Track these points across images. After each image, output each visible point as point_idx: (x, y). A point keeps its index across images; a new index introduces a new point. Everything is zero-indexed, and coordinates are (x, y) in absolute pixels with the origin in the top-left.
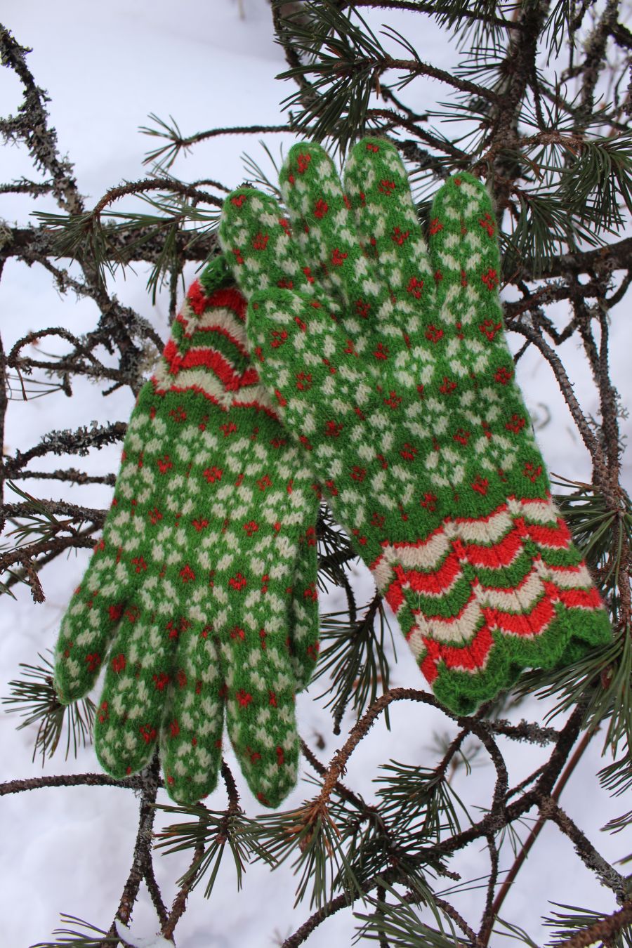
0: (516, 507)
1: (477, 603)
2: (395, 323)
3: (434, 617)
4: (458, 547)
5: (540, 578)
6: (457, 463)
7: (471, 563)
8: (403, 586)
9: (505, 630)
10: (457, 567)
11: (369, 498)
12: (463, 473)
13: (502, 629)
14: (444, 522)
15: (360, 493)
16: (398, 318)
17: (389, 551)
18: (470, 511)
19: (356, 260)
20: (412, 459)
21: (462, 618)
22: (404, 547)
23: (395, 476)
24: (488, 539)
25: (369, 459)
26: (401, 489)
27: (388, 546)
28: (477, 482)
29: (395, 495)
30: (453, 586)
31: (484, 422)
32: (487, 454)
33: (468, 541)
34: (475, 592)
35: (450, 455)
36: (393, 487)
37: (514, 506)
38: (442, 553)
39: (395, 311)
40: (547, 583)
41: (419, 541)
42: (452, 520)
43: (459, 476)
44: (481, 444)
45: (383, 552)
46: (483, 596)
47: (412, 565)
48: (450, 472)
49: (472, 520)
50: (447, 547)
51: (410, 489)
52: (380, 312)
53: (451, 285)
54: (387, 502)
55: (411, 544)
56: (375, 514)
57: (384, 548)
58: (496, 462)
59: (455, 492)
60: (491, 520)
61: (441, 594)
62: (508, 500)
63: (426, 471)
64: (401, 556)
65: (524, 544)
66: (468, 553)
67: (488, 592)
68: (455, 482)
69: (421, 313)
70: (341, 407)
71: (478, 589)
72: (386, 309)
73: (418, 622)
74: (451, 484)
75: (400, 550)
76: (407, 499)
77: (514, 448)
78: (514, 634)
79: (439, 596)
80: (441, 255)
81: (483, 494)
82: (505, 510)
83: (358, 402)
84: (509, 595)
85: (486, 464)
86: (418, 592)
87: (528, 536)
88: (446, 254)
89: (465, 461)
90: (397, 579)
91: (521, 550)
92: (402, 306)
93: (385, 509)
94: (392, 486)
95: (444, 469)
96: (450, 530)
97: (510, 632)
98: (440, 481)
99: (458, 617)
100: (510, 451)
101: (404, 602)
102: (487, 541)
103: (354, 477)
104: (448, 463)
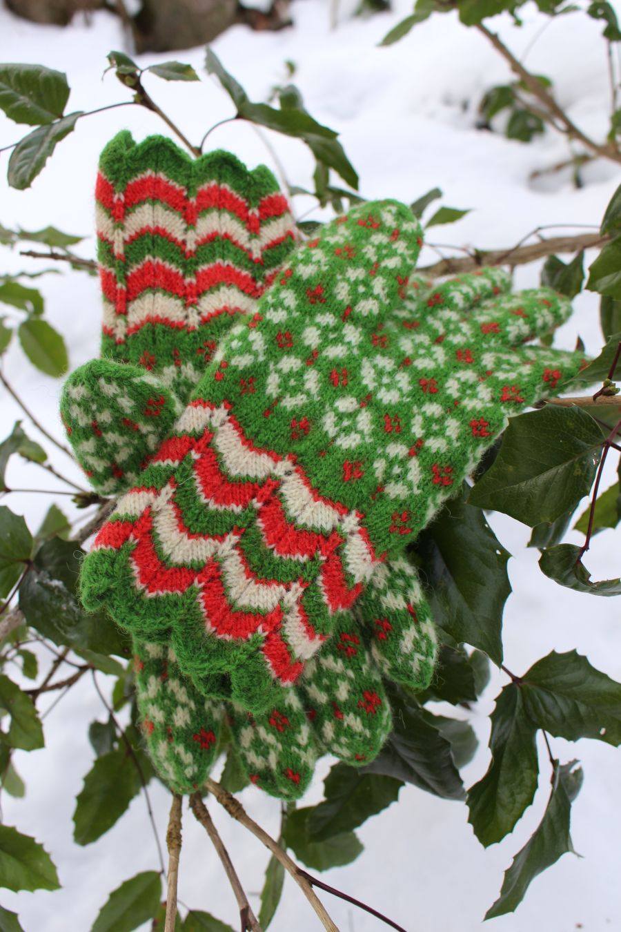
0: (351, 526)
1: (216, 546)
3: (177, 507)
4: (270, 490)
5: (281, 600)
6: (361, 432)
7: (260, 513)
8: (193, 452)
9: (203, 597)
10: (246, 501)
11: (266, 364)
12: (354, 445)
13: (202, 594)
14: (286, 457)
15: (267, 352)
17: (221, 413)
18: (316, 475)
20: (334, 384)
21: (191, 541)
22: (234, 429)
23: (306, 377)
24: (296, 514)
25: (307, 343)
26: (295, 391)
27: (226, 411)
28: (354, 465)
29: (285, 388)
30: (221, 509)
31: (421, 441)
32: (391, 463)
33: (282, 494)
34: (228, 538)
35: (365, 420)
36: (292, 383)
37: (351, 522)
38: (252, 474)
40: (280, 611)
41: (250, 442)
42: (295, 463)
43: (348, 442)
44: (397, 450)
45: (218, 407)
46: (227, 547)
47: (221, 449)
48: (347, 431)
49: (307, 483)
50: (261, 475)
51: (300, 400)
54: (272, 385)
55: (242, 434)
56: (251, 379)
57: (222, 406)
58: (388, 477)
59: (325, 448)
61: (206, 501)
62: (354, 512)
63: (331, 405)
64: (223, 431)
65: (312, 559)
66: (267, 503)
67: (236, 552)
68: (339, 442)
70: (342, 292)
71: (232, 539)
73: (164, 491)
74: (334, 439)
75: (229, 427)
76: (289, 403)
77: (415, 488)
78: (204, 610)
79: (203, 500)
81: (344, 478)
82: (341, 514)
83: (357, 307)
84: (244, 577)
85: (379, 466)
86: (195, 472)
87: (323, 558)
89: (369, 440)
90: (197, 440)
91: (304, 559)
93: (264, 386)
94: (292, 380)
95: (346, 423)
96: (283, 467)
97: (203, 605)
98: (329, 424)
99: (191, 535)
100: (410, 487)
101: (177, 463)
102: (292, 512)
103: (279, 336)
104: (355, 423)
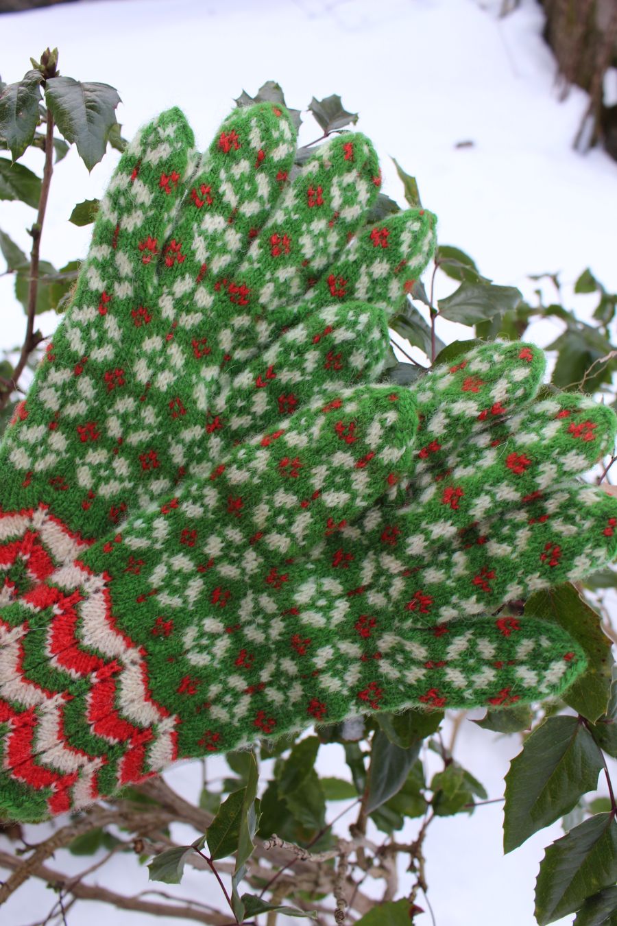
0: (167, 728)
1: (42, 699)
2: (376, 576)
3: (22, 649)
4: (111, 668)
5: (81, 766)
6: (213, 657)
7: (91, 688)
8: (56, 606)
9: (10, 738)
10: (85, 670)
11: (161, 552)
12: (202, 663)
13: (11, 734)
14: (139, 648)
15: (166, 542)
16: (382, 580)
17: (98, 582)
19: (450, 522)
20: (213, 601)
21: (22, 684)
22: (105, 601)
23: (191, 583)
24: (124, 704)
25: (207, 550)
26: (175, 591)
27: (104, 581)
28: (193, 681)
29: (167, 584)
30: (61, 669)
31: (264, 685)
32: (227, 690)
33: (120, 681)
34: (56, 697)
35: (222, 646)
36: (177, 582)
37: (168, 724)
38: (102, 650)
39: (391, 576)
40: (74, 777)
41: (114, 620)
42: (143, 658)
43: (197, 659)
44: (237, 682)
45: (97, 575)
46: (51, 706)
47: (83, 615)
48: (202, 649)
49: (146, 681)
50: (110, 654)
51: (176, 602)
52: (388, 557)
53: (426, 647)
54: (158, 575)
55: (109, 609)
56: (141, 561)
57: (102, 575)
58: (218, 700)
59: (177, 656)
60: (149, 704)
61: (50, 655)
62: (174, 716)
63: (201, 619)
64: (94, 599)
65: (121, 742)
66: (103, 681)
67: (57, 713)
68: (189, 656)
69: (391, 609)
70: (260, 515)
71: (59, 699)
72: (393, 564)
73: (15, 630)
74: (188, 651)
75: (100, 596)
76: (165, 600)
77: (236, 719)
78: (6, 748)
79: (47, 652)
80: (469, 634)
81: (178, 690)
82: (162, 715)
83: (268, 536)
84: (55, 737)
85: (215, 689)
86: (51, 625)
87: (130, 747)
88: (469, 641)
89: (217, 666)
90: (65, 596)
91: (113, 741)
92: (398, 585)
93: (149, 573)
94: (178, 579)
95: (205, 642)
96: (131, 655)
97: (8, 744)
98: (189, 636)
99: (24, 679)
100: (232, 716)
101: (38, 609)
102: (122, 703)
103: (184, 533)
104: (213, 644)
